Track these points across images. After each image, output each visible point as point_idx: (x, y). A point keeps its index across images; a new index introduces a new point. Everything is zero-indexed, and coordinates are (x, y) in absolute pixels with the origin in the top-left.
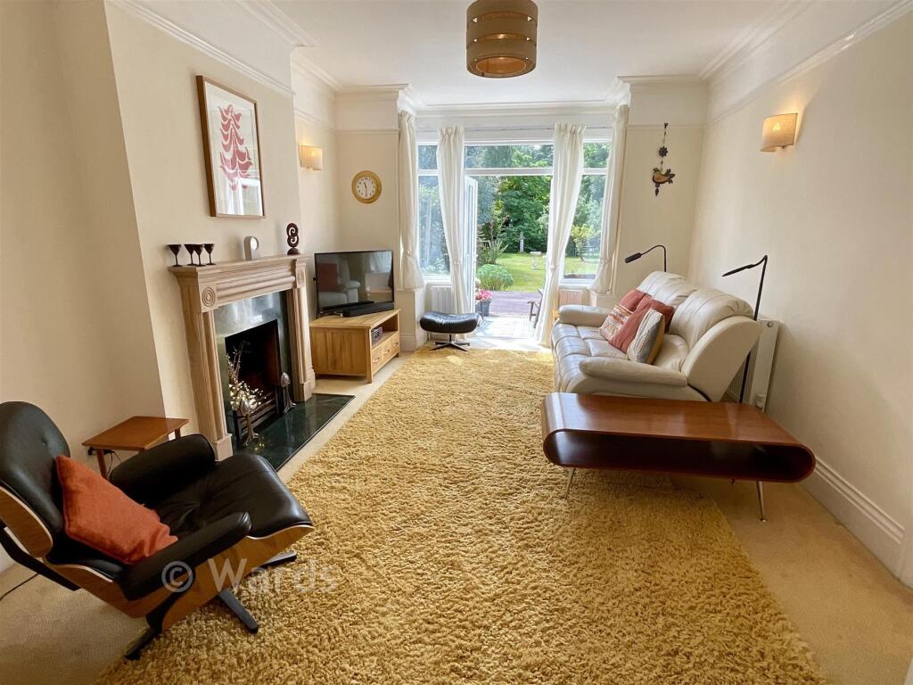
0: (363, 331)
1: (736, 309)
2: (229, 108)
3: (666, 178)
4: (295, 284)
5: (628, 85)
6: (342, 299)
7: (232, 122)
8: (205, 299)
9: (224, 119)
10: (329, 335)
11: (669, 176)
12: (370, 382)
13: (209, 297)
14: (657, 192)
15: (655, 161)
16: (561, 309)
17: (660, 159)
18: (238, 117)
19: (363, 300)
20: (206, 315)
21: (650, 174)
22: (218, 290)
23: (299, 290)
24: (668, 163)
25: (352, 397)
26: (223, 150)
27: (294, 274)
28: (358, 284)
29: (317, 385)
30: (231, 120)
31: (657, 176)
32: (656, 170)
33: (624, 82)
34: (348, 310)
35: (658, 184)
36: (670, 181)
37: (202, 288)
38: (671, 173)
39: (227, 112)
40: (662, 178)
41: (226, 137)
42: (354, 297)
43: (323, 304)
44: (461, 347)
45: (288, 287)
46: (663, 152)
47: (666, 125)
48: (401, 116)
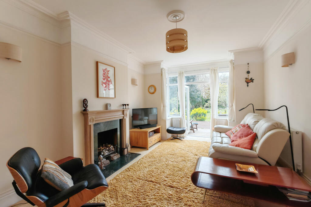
0: (146, 132)
1: (277, 126)
2: (105, 69)
3: (251, 81)
4: (124, 117)
5: (233, 53)
6: (142, 123)
7: (107, 72)
8: (90, 121)
9: (104, 72)
10: (136, 133)
11: (252, 80)
12: (148, 150)
13: (92, 120)
14: (248, 86)
15: (246, 76)
16: (215, 126)
17: (247, 75)
18: (108, 71)
19: (149, 123)
20: (90, 125)
21: (245, 80)
22: (95, 118)
23: (125, 119)
24: (250, 76)
25: (140, 154)
26: (102, 80)
27: (123, 114)
28: (147, 118)
29: (131, 150)
30: (106, 72)
31: (247, 80)
32: (246, 78)
33: (231, 52)
34: (141, 127)
35: (248, 83)
36: (253, 82)
37: (89, 118)
38: (252, 79)
39: (105, 70)
40: (249, 81)
41: (104, 77)
42: (146, 122)
43: (134, 125)
44: (181, 139)
45: (122, 118)
46: (248, 72)
47: (248, 64)
48: (162, 69)
